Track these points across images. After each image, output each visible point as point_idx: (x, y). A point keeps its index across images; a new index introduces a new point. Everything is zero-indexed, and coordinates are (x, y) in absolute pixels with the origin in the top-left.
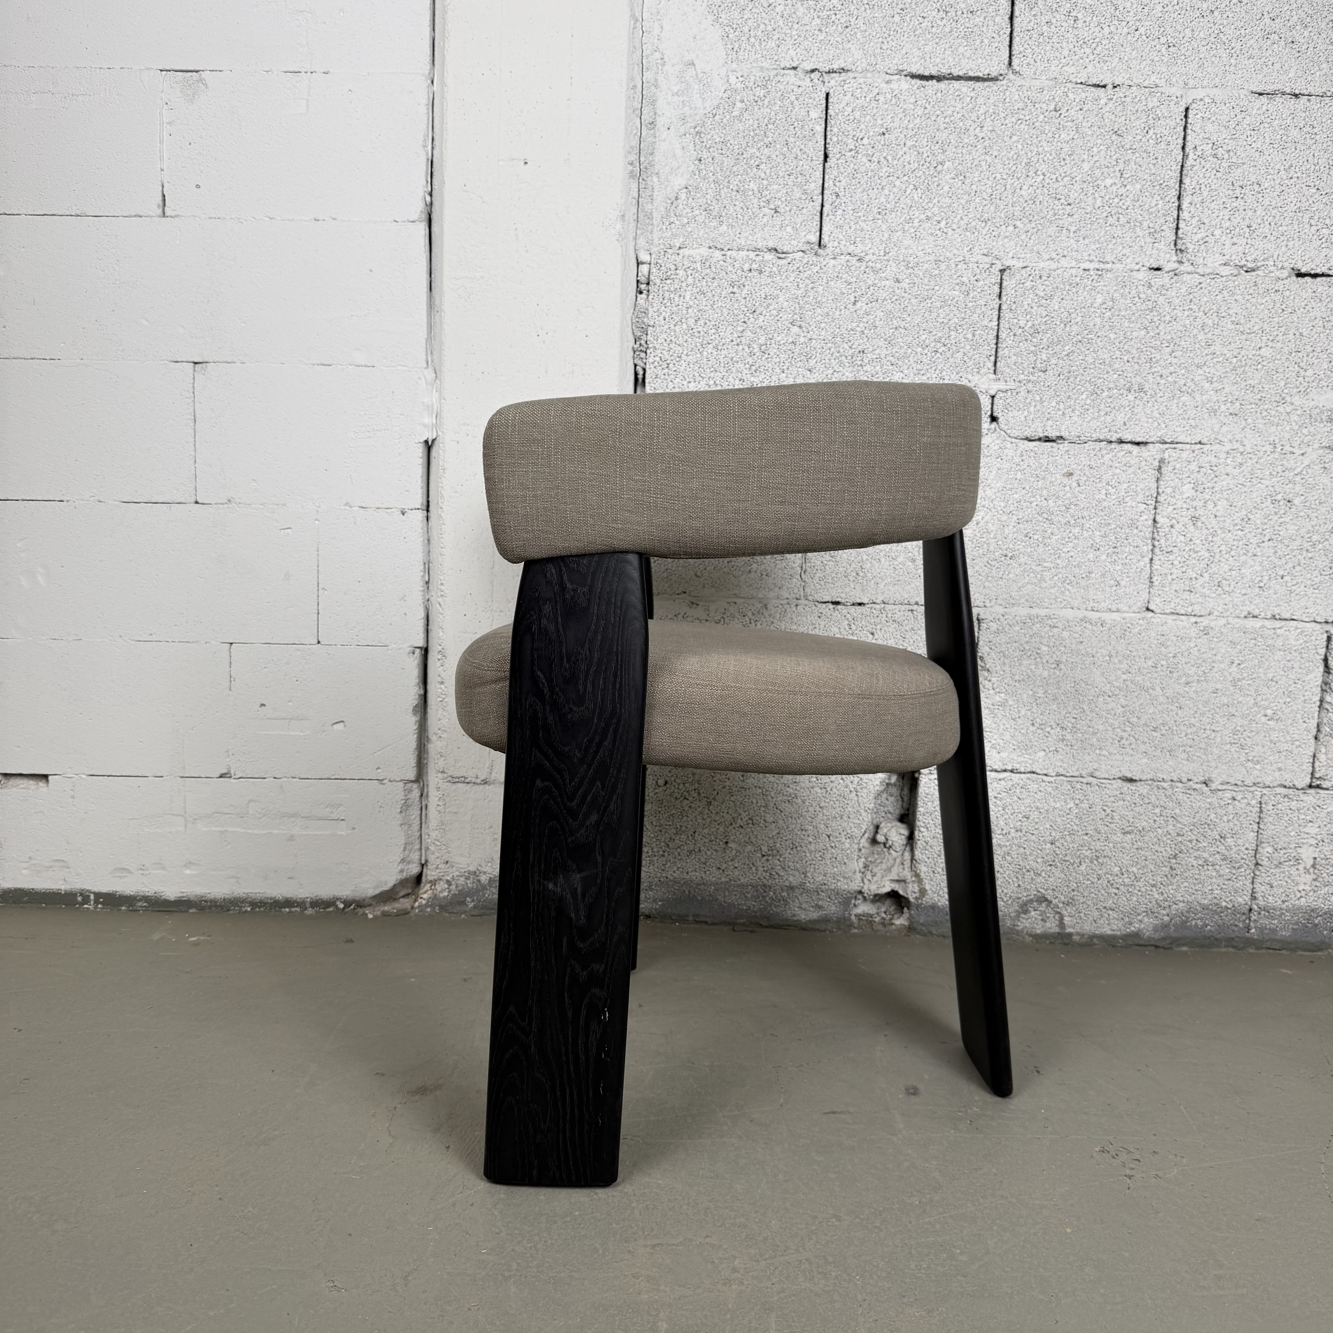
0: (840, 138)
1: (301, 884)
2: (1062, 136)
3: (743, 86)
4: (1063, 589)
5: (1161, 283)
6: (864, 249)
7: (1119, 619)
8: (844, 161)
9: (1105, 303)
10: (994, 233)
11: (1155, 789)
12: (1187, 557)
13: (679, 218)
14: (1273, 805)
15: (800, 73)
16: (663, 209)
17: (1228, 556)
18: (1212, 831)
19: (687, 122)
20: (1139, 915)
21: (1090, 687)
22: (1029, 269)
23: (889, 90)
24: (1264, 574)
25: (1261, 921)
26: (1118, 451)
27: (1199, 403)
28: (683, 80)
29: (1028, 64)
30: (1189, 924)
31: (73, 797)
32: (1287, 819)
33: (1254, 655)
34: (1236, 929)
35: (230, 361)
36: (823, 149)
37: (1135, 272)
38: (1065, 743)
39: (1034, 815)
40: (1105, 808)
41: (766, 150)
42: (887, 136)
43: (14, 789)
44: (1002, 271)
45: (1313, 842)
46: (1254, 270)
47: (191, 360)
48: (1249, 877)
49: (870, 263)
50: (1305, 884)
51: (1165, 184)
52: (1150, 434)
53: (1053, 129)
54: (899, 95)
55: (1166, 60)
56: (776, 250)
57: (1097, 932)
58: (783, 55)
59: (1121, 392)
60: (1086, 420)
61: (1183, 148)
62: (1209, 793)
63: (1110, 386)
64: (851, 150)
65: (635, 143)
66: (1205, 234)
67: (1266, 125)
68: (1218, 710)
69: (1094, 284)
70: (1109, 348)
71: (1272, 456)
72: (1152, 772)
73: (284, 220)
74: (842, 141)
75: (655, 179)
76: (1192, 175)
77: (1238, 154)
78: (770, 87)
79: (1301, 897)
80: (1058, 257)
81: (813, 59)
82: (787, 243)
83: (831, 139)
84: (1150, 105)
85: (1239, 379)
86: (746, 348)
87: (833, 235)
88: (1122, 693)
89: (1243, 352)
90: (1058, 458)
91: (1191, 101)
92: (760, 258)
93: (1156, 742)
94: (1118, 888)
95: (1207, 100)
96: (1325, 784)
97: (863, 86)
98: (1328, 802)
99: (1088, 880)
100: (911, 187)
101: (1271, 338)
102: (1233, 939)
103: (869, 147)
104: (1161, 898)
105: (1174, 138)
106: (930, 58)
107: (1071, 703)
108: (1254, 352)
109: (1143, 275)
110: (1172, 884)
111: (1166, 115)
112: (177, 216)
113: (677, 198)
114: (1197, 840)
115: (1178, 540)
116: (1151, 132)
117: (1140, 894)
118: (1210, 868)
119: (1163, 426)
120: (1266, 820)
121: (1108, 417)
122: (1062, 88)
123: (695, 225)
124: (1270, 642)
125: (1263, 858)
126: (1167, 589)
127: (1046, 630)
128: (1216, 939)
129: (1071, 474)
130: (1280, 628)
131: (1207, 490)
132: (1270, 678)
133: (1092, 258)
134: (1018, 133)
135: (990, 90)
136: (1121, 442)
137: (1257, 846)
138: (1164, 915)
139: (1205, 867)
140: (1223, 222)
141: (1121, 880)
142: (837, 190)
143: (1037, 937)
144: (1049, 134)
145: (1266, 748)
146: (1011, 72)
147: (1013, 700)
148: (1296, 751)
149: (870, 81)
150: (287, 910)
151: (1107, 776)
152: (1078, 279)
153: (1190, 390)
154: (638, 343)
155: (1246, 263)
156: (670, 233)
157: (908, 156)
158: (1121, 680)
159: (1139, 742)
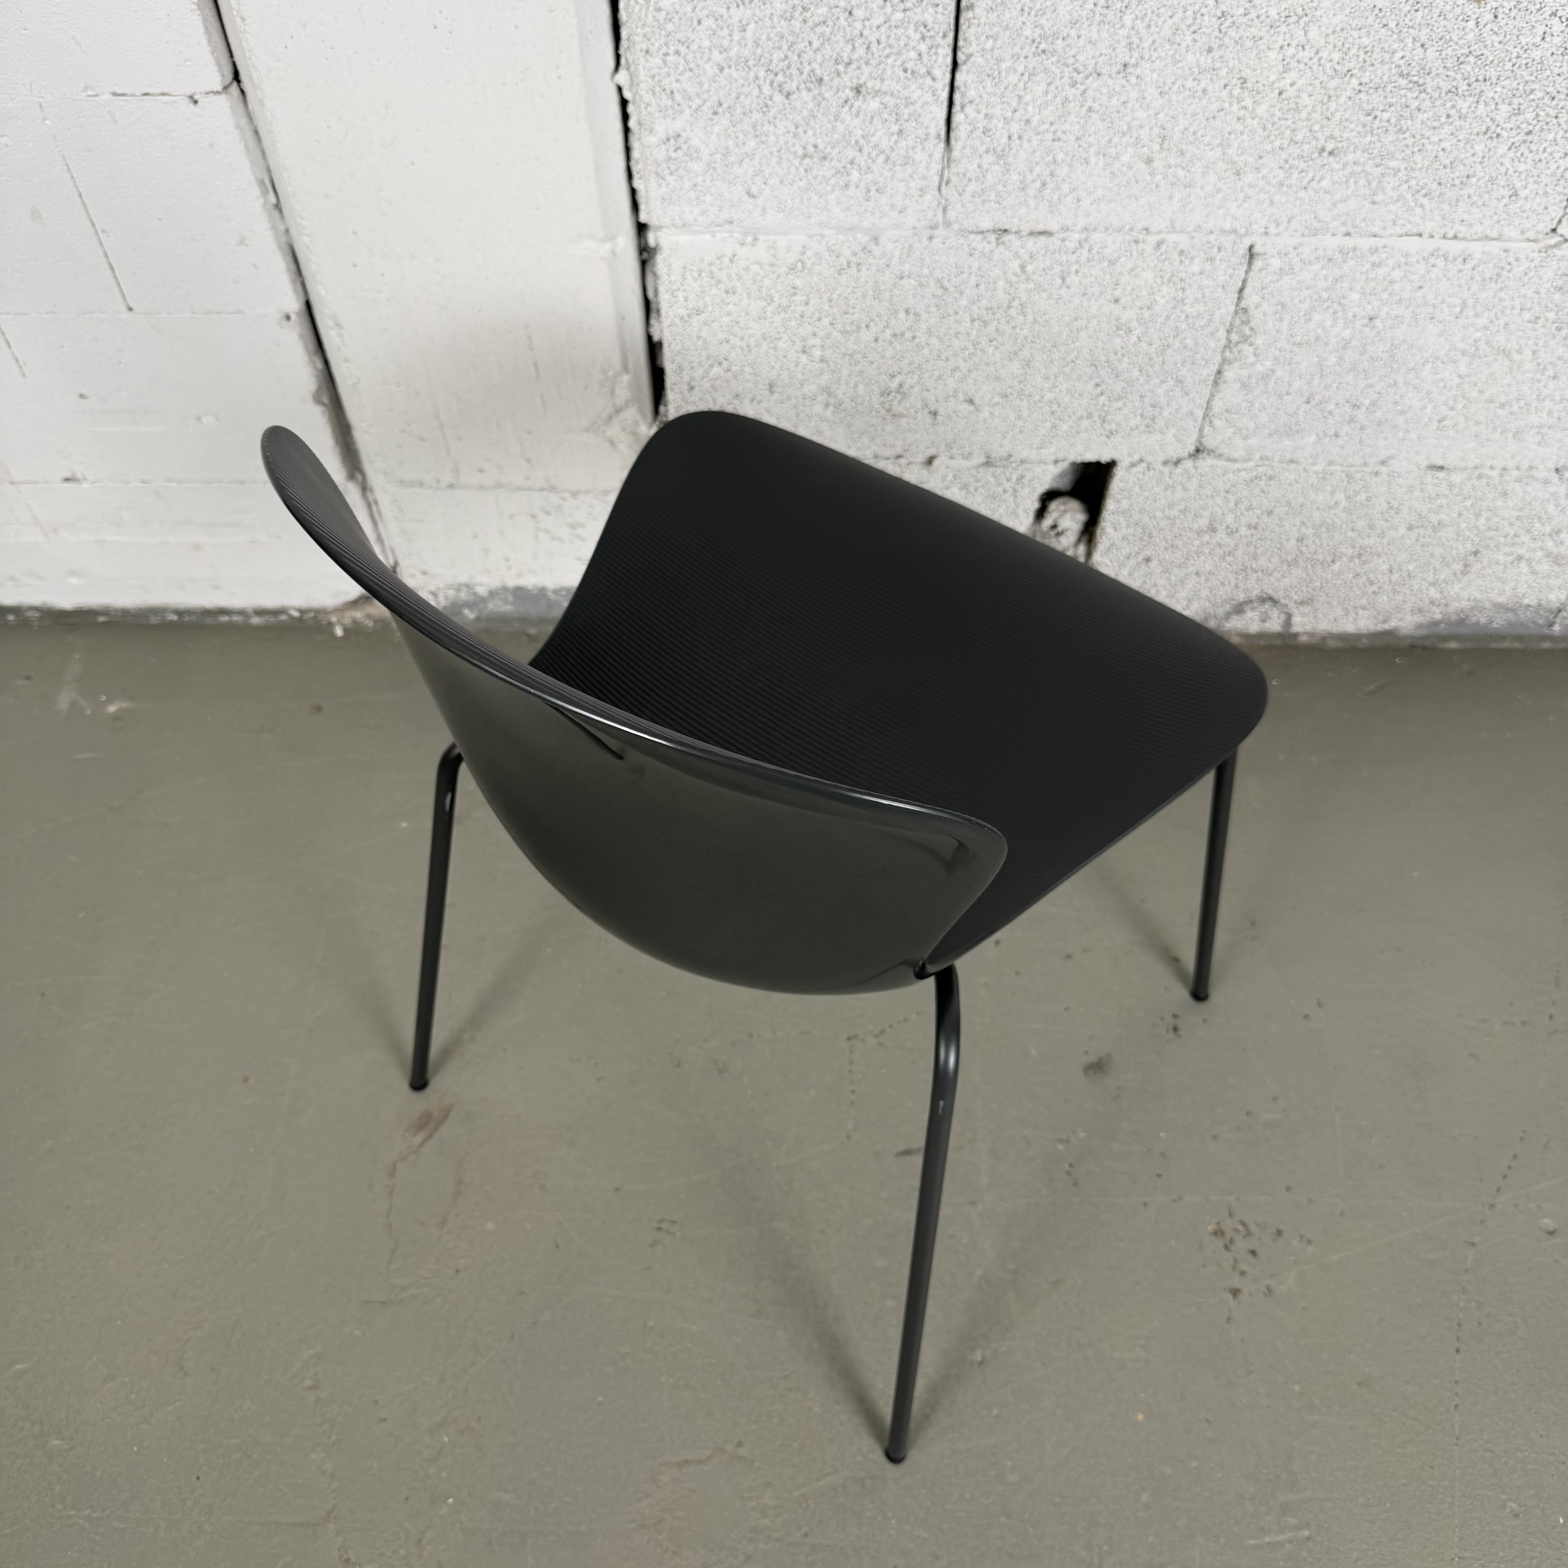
7: (1496, 252)
11: (1476, 477)
20: (1400, 613)
21: (1414, 351)
34: (1533, 625)
38: (1353, 425)
39: (1281, 510)
40: (1390, 500)
57: (1335, 631)
72: (1477, 459)
102: (1524, 634)
104: (1439, 596)
117: (1409, 592)
118: (1523, 565)
128: (1500, 635)
138: (1435, 613)
158: (1471, 341)
159: (1471, 423)
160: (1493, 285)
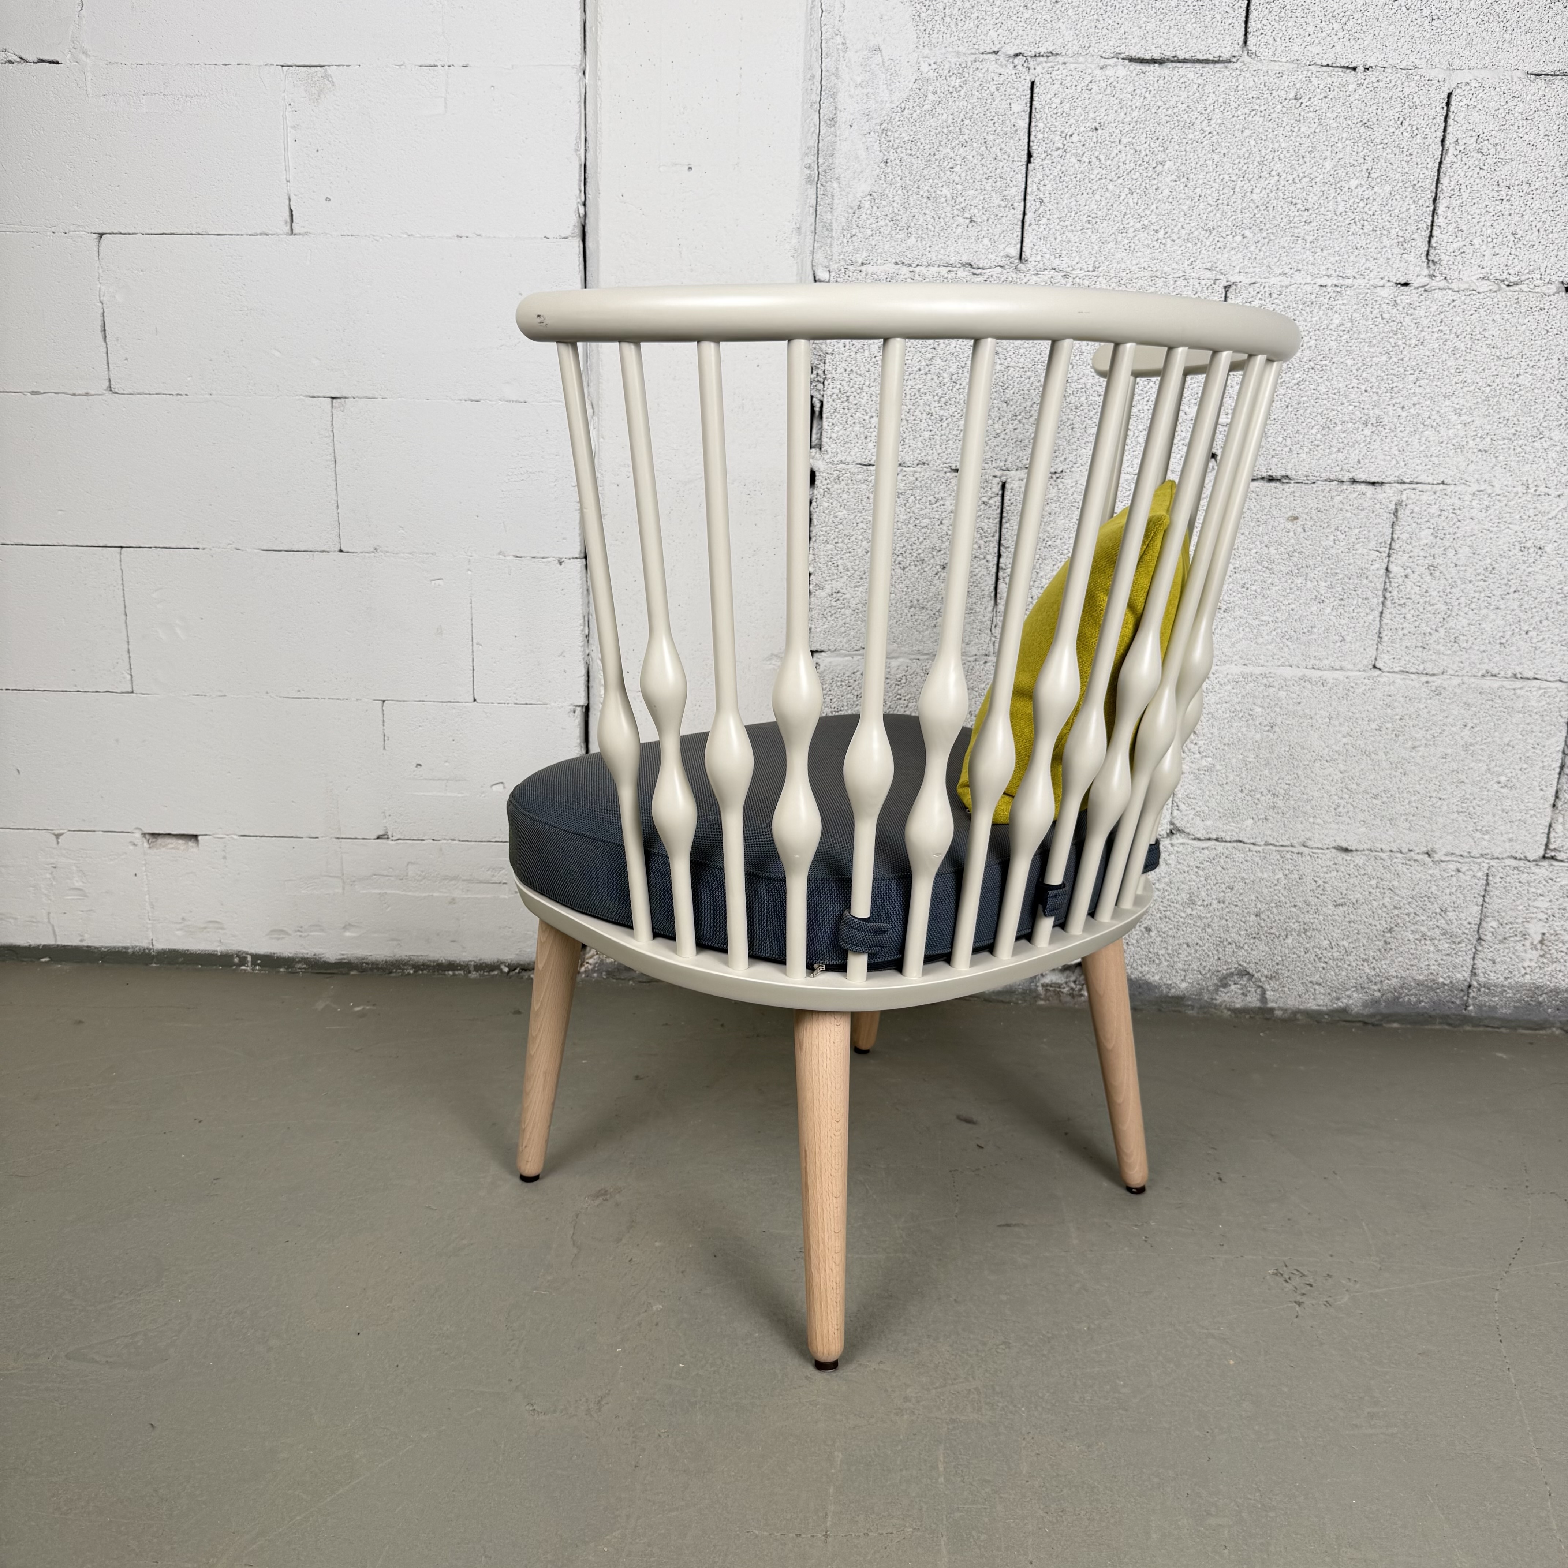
0: (1046, 135)
1: (464, 948)
2: (1302, 130)
3: (936, 74)
4: (1281, 645)
5: (1408, 301)
6: (1070, 263)
7: (1341, 678)
8: (1050, 162)
9: (1343, 325)
10: (1219, 245)
11: (1373, 859)
12: (1421, 610)
13: (862, 230)
14: (1501, 878)
15: (1001, 57)
16: (844, 220)
17: (1467, 609)
18: (1433, 904)
19: (872, 118)
20: (1347, 990)
21: (1306, 751)
22: (1257, 285)
23: (1104, 78)
24: (1507, 628)
25: (1480, 998)
26: (1350, 493)
27: (1445, 438)
28: (868, 69)
29: (1267, 43)
30: (1401, 1000)
31: (225, 858)
32: (1515, 892)
33: (1489, 718)
34: (1452, 1006)
35: (371, 396)
36: (1026, 147)
37: (1379, 288)
38: (1276, 811)
39: (1239, 886)
40: (1316, 879)
41: (961, 149)
42: (1100, 131)
43: (163, 849)
44: (1227, 288)
45: (1544, 916)
46: (1516, 284)
47: (328, 395)
48: (1470, 952)
49: (1077, 280)
50: (1531, 960)
51: (1420, 184)
52: (1387, 473)
53: (1292, 122)
54: (1115, 83)
55: (1428, 36)
56: (970, 265)
57: (1301, 1007)
58: (983, 37)
59: (1356, 426)
60: (1315, 458)
61: (1443, 141)
62: (1431, 864)
63: (1344, 419)
64: (1058, 149)
65: (813, 142)
66: (1464, 243)
67: (1541, 113)
68: (1446, 776)
69: (1332, 302)
70: (1345, 376)
71: (1524, 498)
72: (1370, 842)
73: (424, 237)
74: (1048, 138)
75: (835, 185)
76: (1452, 174)
77: (1506, 149)
78: (967, 75)
79: (1526, 974)
80: (1292, 271)
81: (1018, 42)
82: (984, 257)
83: (1035, 136)
84: (1407, 91)
85: (1492, 411)
86: (935, 378)
87: (1036, 247)
88: (1341, 757)
89: (1497, 381)
90: (1282, 500)
91: (1454, 85)
92: (953, 274)
93: (1376, 810)
94: (1326, 963)
95: (1474, 84)
96: (1560, 856)
97: (1074, 73)
98: (1562, 874)
99: (1294, 953)
100: (1127, 191)
101: (1531, 364)
102: (1448, 1016)
103: (1078, 144)
104: (1373, 973)
105: (1433, 130)
106: (1153, 38)
107: (1285, 768)
108: (1511, 380)
109: (1388, 292)
110: (1385, 959)
111: (1425, 102)
112: (306, 234)
113: (859, 207)
114: (1415, 914)
115: (1413, 592)
116: (1406, 123)
117: (1350, 968)
118: (1428, 942)
119: (1402, 464)
120: (1492, 894)
121: (1340, 454)
122: (1305, 72)
123: (880, 238)
124: (1509, 703)
125: (1486, 933)
126: (1397, 646)
127: (1260, 689)
128: (1430, 1016)
129: (1296, 518)
130: (1521, 688)
131: (1448, 536)
132: (1506, 742)
133: (1330, 272)
134: (1251, 127)
135: (1221, 76)
136: (1354, 481)
137: (1481, 920)
138: (1374, 990)
139: (1423, 942)
140: (1484, 229)
141: (1329, 954)
142: (1041, 196)
143: (1236, 1012)
144: (1287, 127)
145: (1497, 817)
146: (1246, 52)
147: (1222, 765)
148: (1530, 821)
149: (1081, 67)
150: (451, 973)
151: (1320, 846)
152: (1313, 296)
153: (1435, 424)
154: (815, 372)
155: (1508, 277)
156: (851, 247)
157: (1124, 155)
158: (1341, 744)
159: (1357, 810)
160: (1345, 701)
